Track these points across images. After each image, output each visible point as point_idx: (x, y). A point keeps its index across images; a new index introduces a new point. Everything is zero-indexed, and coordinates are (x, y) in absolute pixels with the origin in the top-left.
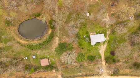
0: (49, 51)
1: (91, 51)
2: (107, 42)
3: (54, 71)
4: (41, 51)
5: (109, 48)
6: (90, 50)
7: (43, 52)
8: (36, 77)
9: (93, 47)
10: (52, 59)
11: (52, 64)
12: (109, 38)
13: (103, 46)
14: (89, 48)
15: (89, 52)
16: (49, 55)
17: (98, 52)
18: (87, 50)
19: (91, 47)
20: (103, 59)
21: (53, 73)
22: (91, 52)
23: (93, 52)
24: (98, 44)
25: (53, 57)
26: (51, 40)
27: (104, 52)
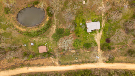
0: (47, 38)
1: (88, 38)
2: (103, 30)
3: (51, 58)
4: (39, 38)
5: (105, 36)
6: (86, 38)
7: (41, 39)
8: (34, 63)
9: (89, 35)
10: (49, 46)
11: (49, 51)
12: (104, 26)
13: (98, 33)
14: (85, 36)
15: (85, 39)
16: (47, 42)
17: (94, 40)
18: (84, 38)
19: (87, 35)
20: (98, 47)
21: (50, 60)
22: (87, 40)
23: (89, 39)
24: (94, 31)
25: (51, 44)
26: (49, 27)
27: (99, 40)
